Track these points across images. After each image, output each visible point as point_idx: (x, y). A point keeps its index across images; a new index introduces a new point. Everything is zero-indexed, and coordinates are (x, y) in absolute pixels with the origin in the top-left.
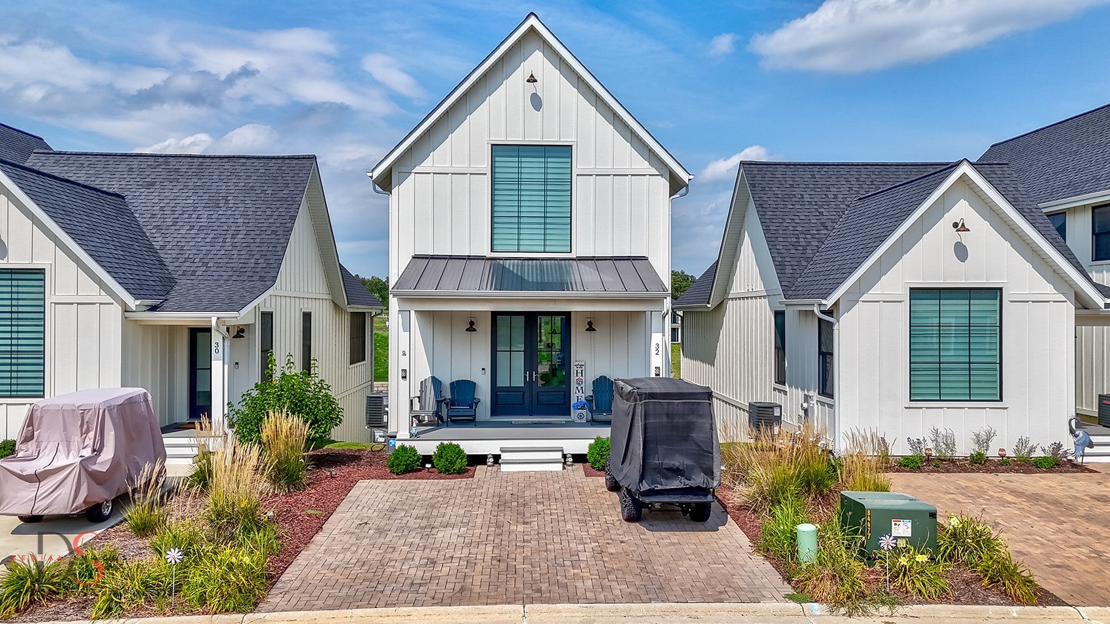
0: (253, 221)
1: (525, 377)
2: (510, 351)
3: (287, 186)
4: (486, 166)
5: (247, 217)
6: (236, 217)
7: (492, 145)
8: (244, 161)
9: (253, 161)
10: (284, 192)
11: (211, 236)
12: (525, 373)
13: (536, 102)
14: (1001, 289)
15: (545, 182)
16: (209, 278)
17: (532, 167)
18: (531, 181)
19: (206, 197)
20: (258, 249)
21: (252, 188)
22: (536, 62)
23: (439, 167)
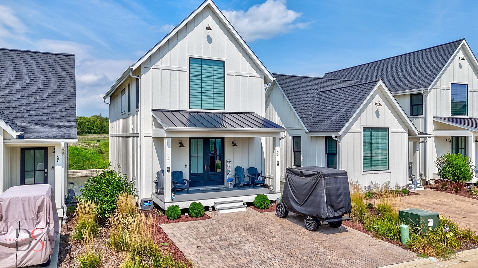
0: (50, 88)
1: (204, 168)
2: (197, 156)
3: (64, 70)
4: (186, 67)
5: (45, 86)
6: (38, 85)
7: (190, 57)
8: (32, 54)
9: (37, 54)
10: (63, 73)
11: (27, 95)
12: (204, 166)
13: (209, 40)
14: (388, 128)
15: (213, 77)
16: (34, 119)
17: (207, 69)
18: (207, 76)
19: (14, 72)
20: (59, 104)
21: (42, 69)
22: (209, 20)
23: (164, 66)
